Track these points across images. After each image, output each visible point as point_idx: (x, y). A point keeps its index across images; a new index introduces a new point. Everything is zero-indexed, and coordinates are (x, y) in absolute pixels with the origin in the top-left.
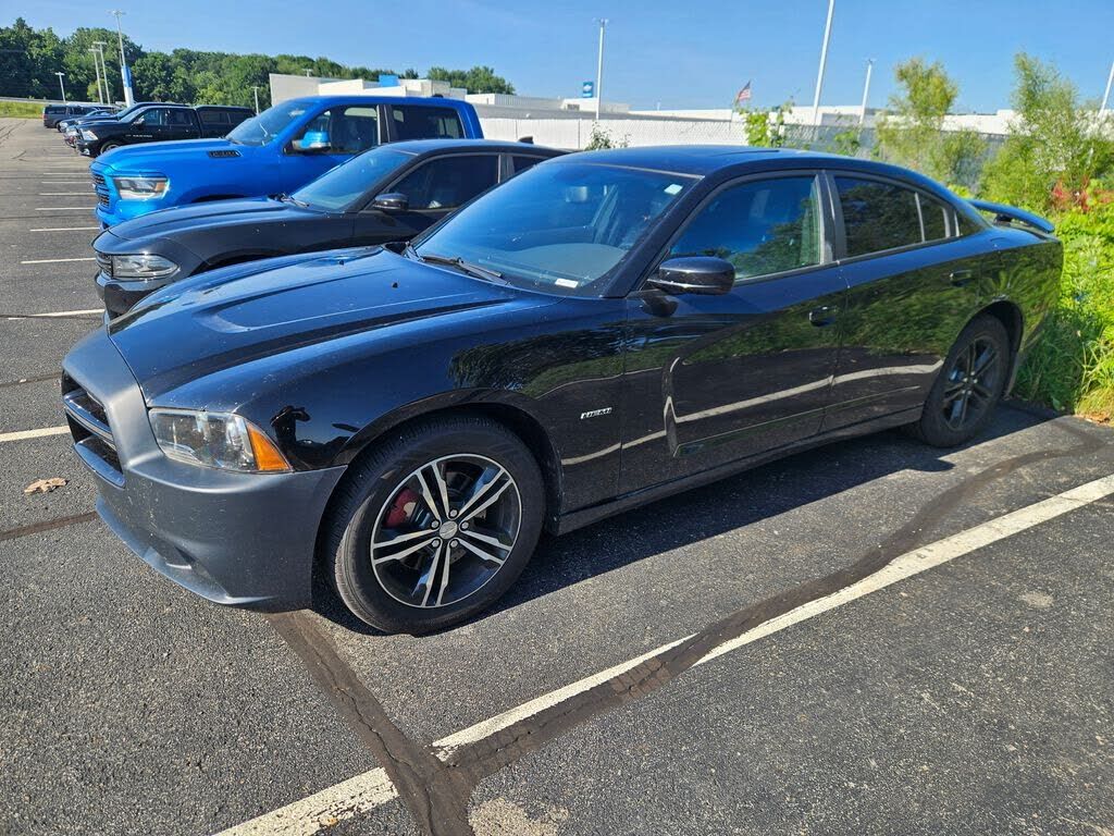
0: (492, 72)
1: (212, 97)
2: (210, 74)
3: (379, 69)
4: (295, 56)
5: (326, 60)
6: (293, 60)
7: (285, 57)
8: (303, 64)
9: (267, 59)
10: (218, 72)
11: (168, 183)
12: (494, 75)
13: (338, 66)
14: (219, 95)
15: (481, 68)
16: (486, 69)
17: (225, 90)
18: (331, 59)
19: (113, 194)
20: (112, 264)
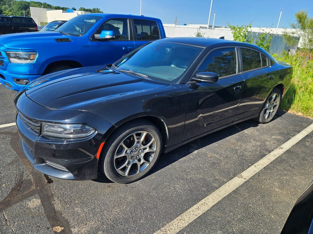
0: (99, 9)
1: (8, 14)
2: (7, 6)
3: (64, 7)
4: (36, 1)
5: (46, 3)
6: (35, 3)
7: (32, 2)
8: (39, 4)
9: (26, 2)
10: (9, 6)
11: (37, 55)
12: (100, 10)
13: (50, 5)
14: (10, 13)
15: (96, 8)
16: (97, 9)
17: (12, 11)
18: (48, 3)
19: (6, 60)
20: (41, 127)
